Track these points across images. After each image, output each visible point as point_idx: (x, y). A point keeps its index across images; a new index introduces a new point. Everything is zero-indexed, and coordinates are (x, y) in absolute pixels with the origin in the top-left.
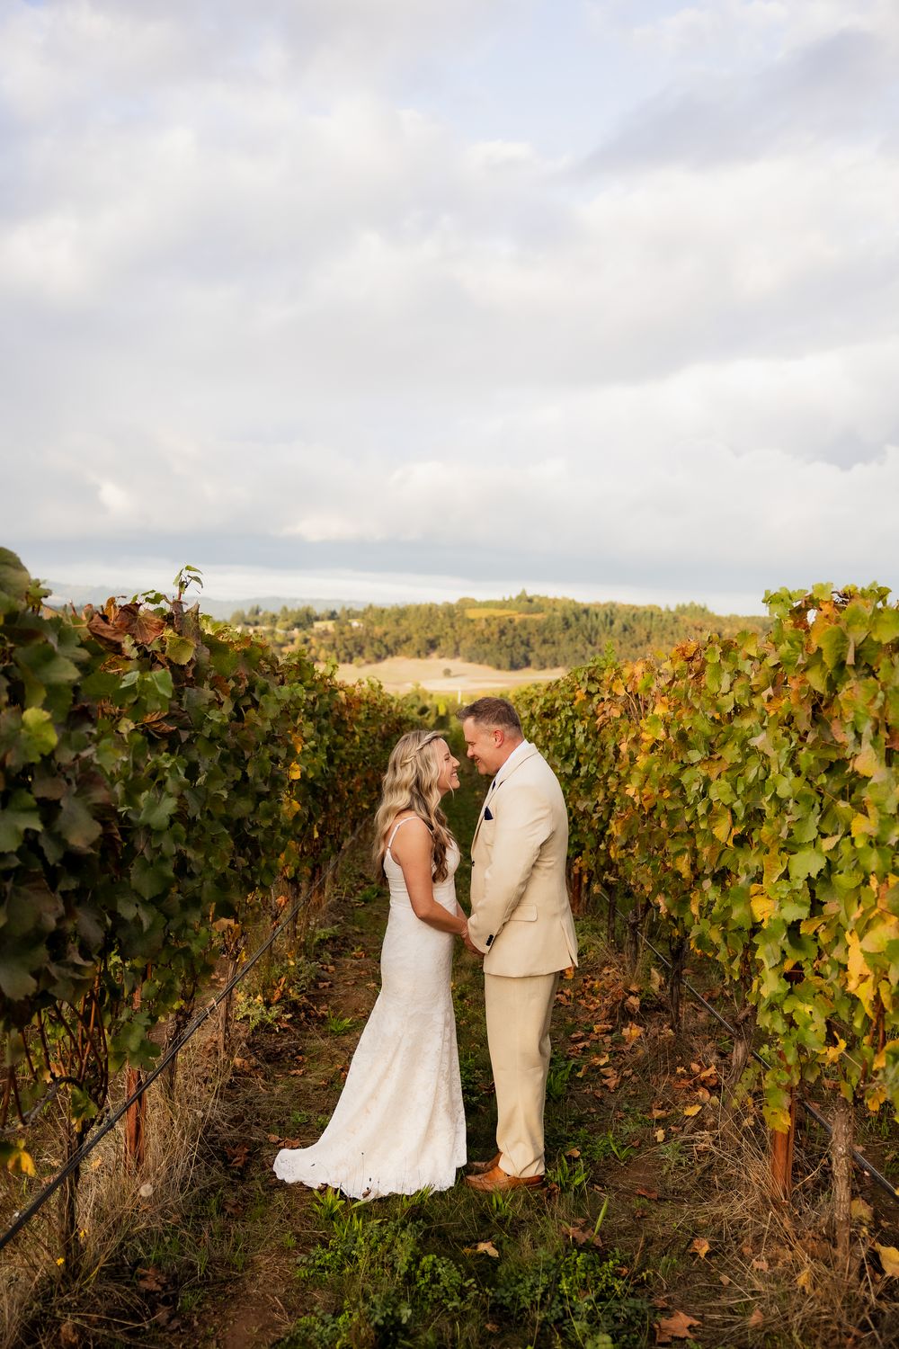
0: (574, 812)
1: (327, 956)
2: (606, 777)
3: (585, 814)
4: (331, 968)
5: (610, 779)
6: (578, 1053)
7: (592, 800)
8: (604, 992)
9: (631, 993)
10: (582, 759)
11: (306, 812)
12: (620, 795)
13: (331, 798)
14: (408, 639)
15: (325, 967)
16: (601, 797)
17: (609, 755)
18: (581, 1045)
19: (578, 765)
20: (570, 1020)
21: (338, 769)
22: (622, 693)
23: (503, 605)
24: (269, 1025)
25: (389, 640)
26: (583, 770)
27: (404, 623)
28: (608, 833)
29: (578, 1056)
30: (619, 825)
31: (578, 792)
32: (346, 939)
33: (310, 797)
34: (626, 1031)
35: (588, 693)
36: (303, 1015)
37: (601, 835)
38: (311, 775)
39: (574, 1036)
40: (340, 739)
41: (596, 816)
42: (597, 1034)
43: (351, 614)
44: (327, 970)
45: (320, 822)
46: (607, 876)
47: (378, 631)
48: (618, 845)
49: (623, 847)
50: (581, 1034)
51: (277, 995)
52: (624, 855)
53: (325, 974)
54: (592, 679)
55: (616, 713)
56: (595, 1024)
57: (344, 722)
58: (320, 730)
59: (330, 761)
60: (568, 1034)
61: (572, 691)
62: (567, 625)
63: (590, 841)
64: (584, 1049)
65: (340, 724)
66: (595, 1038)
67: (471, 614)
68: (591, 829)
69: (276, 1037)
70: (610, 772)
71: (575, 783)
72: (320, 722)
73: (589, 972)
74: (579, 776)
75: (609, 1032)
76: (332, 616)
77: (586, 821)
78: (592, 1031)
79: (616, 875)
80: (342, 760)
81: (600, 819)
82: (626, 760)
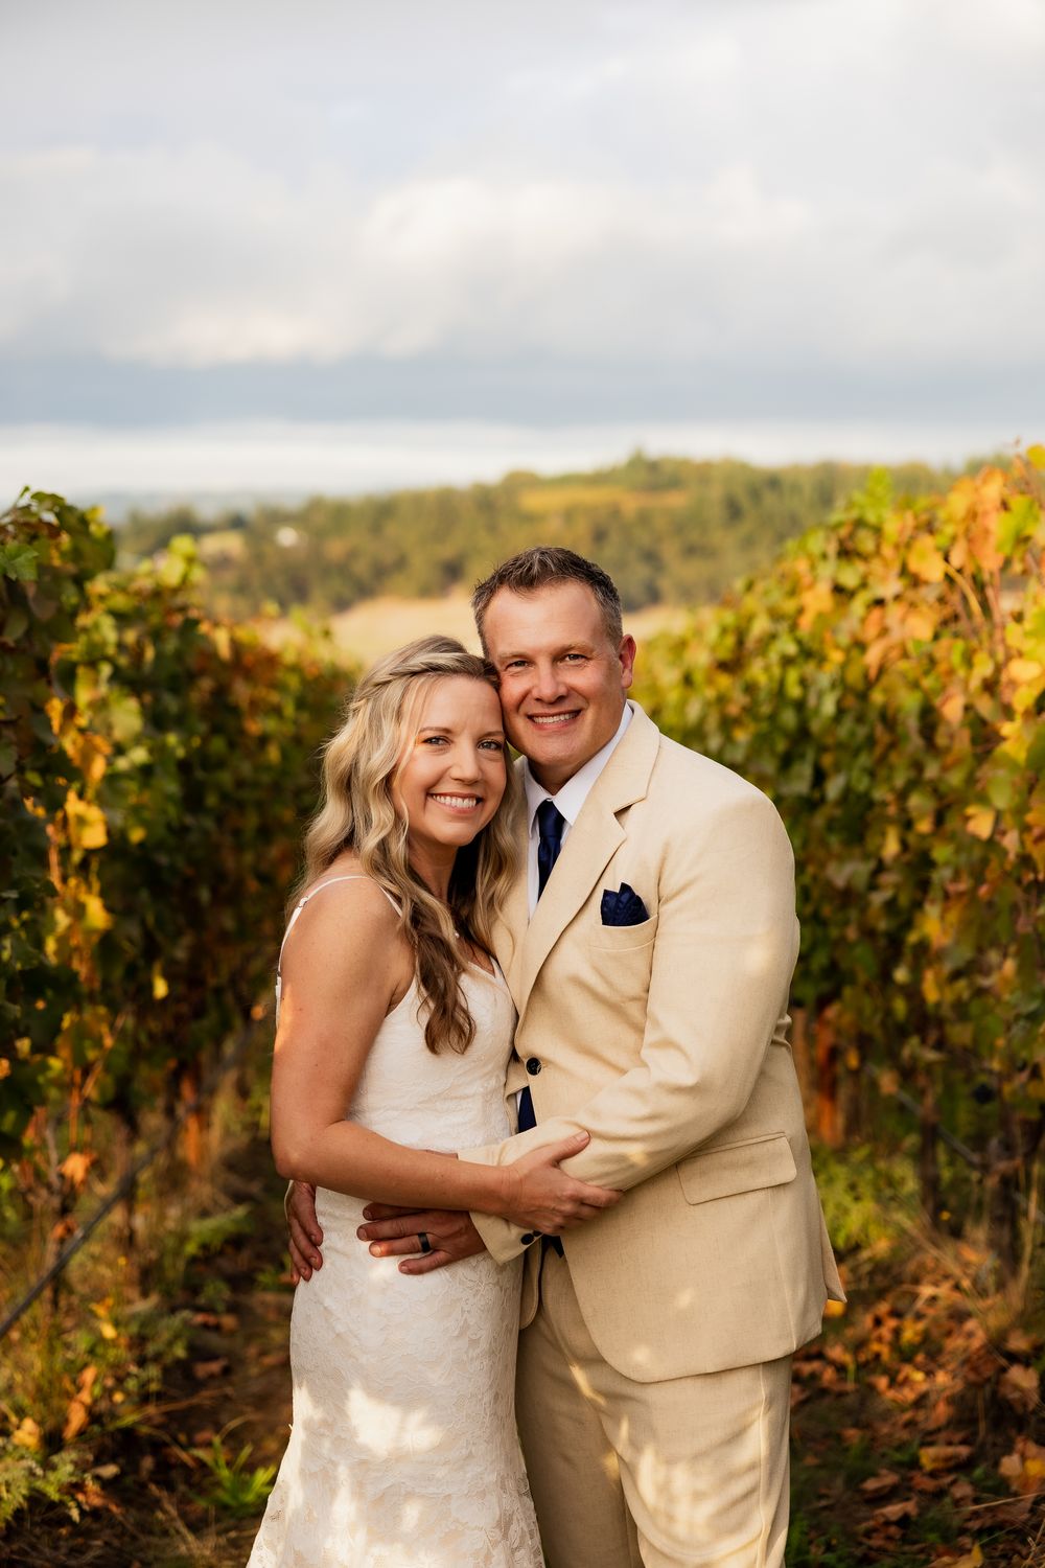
0: (816, 893)
1: (216, 1290)
2: (902, 796)
3: (847, 897)
4: (229, 1321)
5: (916, 801)
6: (889, 1538)
7: (866, 857)
8: (930, 1351)
9: (1013, 1358)
10: (827, 760)
11: (134, 931)
12: (951, 838)
13: (205, 895)
14: (401, 563)
15: (211, 1320)
16: (891, 847)
17: (906, 737)
18: (893, 1510)
19: (820, 777)
20: (853, 1435)
21: (220, 820)
22: (932, 569)
23: (598, 479)
24: (52, 1505)
25: (361, 568)
26: (834, 788)
27: (392, 529)
28: (913, 938)
29: (891, 1547)
30: (953, 916)
31: (823, 843)
32: (267, 1239)
33: (144, 895)
34: (1010, 1465)
35: (838, 590)
36: (148, 1463)
37: (893, 948)
38: (137, 835)
39: (871, 1485)
40: (218, 745)
41: (878, 899)
42: (933, 1474)
43: (277, 517)
44: (217, 1328)
45: (180, 954)
46: (912, 1047)
47: (335, 548)
48: (948, 967)
49: (956, 975)
50: (889, 1479)
51: (77, 1418)
52: (966, 995)
53: (214, 1340)
54: (846, 553)
55: (920, 627)
56: (925, 1444)
57: (234, 710)
58: (156, 721)
59: (192, 799)
60: (855, 1479)
61: (793, 592)
62: (734, 511)
63: (862, 960)
64: (904, 1521)
65: (222, 713)
66: (929, 1485)
67: (532, 501)
68: (869, 933)
69: (72, 1535)
70: (913, 784)
71: (819, 820)
72: (157, 699)
73: (881, 1294)
74: (823, 800)
75: (963, 1467)
76: (237, 523)
77: (853, 914)
78: (914, 1464)
79: (940, 1045)
80: (225, 797)
81: (891, 906)
82: (963, 744)
